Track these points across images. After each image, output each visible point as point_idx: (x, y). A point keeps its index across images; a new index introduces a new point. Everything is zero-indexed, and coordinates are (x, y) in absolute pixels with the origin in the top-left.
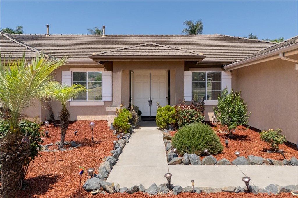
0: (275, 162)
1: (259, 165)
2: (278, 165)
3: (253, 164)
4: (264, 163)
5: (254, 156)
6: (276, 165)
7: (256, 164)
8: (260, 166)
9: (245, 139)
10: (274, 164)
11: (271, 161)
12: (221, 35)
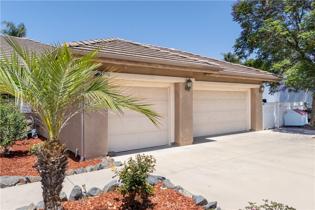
0: (33, 179)
1: (11, 186)
2: (36, 182)
3: (4, 186)
4: (19, 182)
5: (8, 176)
6: (34, 182)
7: (7, 186)
8: (13, 187)
9: (26, 155)
10: (31, 181)
11: (27, 179)
12: (30, 40)
